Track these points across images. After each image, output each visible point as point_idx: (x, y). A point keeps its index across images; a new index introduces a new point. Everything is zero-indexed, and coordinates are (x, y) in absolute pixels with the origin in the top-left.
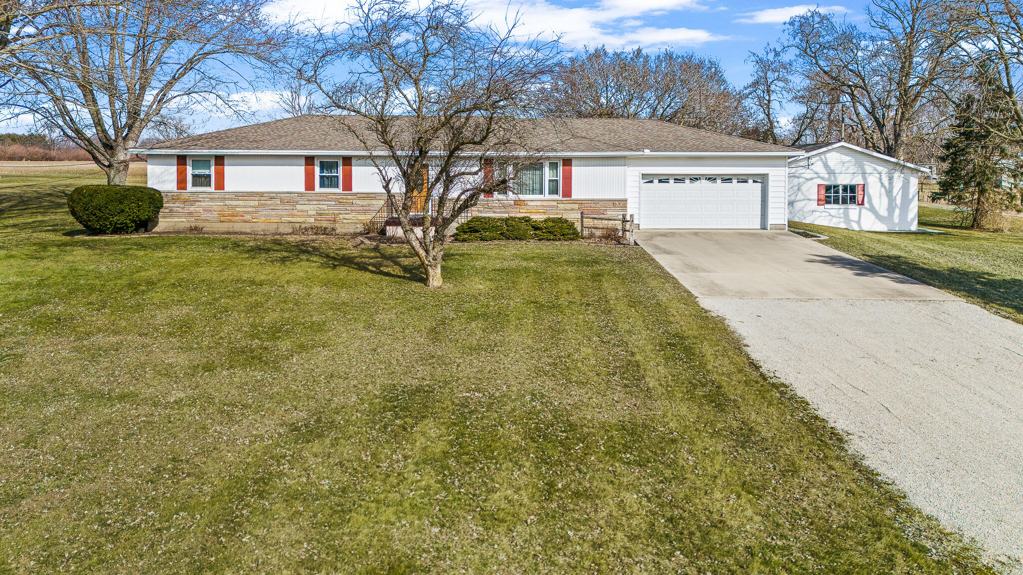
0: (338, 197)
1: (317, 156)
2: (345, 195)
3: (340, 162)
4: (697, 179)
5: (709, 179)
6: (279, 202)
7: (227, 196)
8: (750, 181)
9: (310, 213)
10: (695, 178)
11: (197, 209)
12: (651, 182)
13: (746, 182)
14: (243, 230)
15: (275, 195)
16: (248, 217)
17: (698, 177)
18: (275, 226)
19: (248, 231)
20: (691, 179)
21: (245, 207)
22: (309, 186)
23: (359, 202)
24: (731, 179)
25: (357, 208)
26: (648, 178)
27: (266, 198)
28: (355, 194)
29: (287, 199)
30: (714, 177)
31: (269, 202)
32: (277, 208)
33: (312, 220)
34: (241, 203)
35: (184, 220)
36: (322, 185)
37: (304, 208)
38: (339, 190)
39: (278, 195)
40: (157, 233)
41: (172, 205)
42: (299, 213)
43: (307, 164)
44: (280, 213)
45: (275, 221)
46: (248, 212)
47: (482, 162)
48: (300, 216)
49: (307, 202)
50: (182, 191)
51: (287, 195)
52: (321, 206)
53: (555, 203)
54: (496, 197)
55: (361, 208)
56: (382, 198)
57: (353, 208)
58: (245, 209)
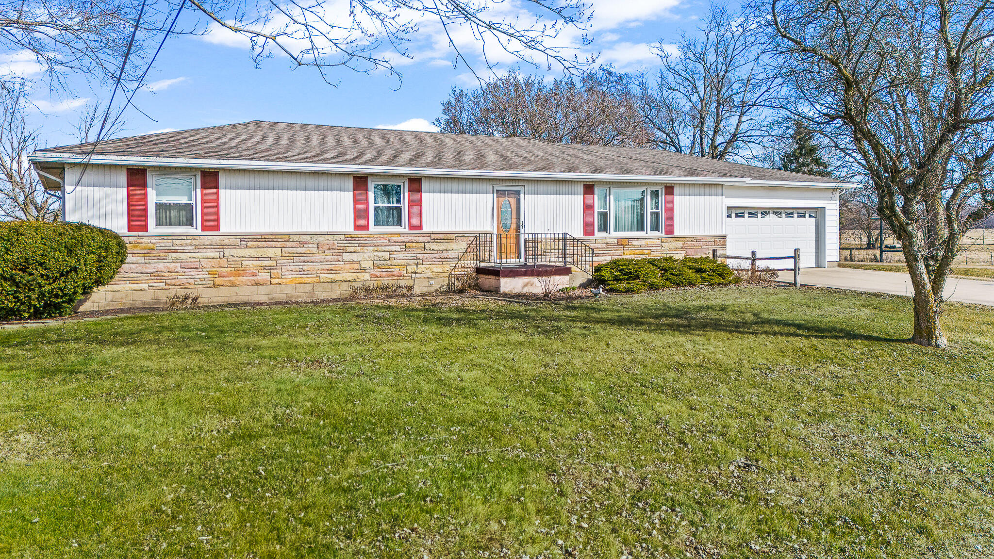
0: (402, 239)
1: (372, 174)
2: (414, 235)
3: (405, 187)
4: (766, 213)
5: (777, 212)
6: (316, 250)
7: (227, 242)
8: (808, 216)
9: (365, 265)
11: (172, 266)
13: (804, 216)
14: (256, 299)
15: (308, 238)
16: (264, 276)
17: (767, 210)
18: (309, 288)
19: (264, 299)
20: (761, 213)
21: (258, 259)
22: (360, 224)
23: (434, 246)
24: (793, 213)
25: (432, 256)
27: (294, 244)
28: (429, 235)
29: (327, 245)
30: (780, 211)
31: (300, 250)
32: (313, 258)
33: (367, 276)
34: (252, 252)
35: (145, 286)
36: (377, 222)
37: (355, 257)
38: (405, 229)
39: (315, 238)
40: (93, 313)
42: (347, 267)
43: (356, 189)
44: (317, 267)
45: (310, 280)
46: (263, 268)
47: (581, 189)
48: (347, 271)
49: (359, 249)
50: (141, 233)
51: (327, 237)
52: (379, 254)
53: (659, 242)
54: (598, 234)
55: (437, 255)
56: (465, 239)
57: (426, 256)
58: (259, 263)
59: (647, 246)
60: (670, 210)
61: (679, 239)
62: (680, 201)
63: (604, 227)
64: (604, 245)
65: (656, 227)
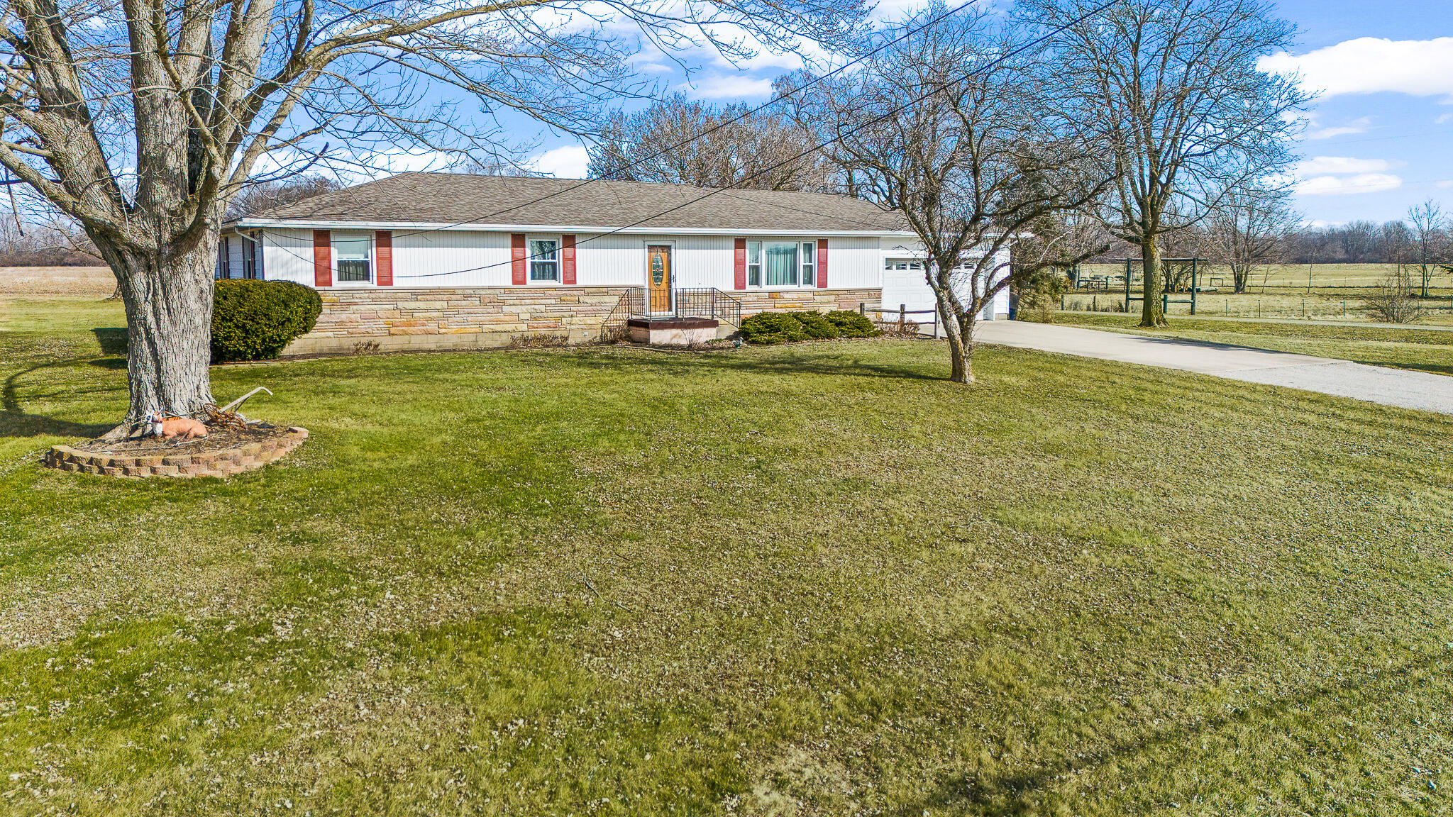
0: (557, 293)
1: (529, 232)
2: (569, 289)
3: (560, 243)
6: (478, 303)
7: (400, 295)
9: (522, 317)
11: (353, 316)
12: (891, 266)
14: (426, 347)
15: (471, 291)
16: (432, 326)
18: (472, 338)
19: (433, 347)
21: (427, 310)
22: (518, 280)
23: (588, 300)
25: (585, 308)
26: (890, 263)
27: (458, 297)
28: (582, 289)
29: (488, 298)
31: (464, 303)
32: (476, 310)
33: (525, 327)
34: (421, 305)
35: (331, 334)
36: (536, 276)
37: (513, 309)
38: (560, 283)
39: (477, 292)
40: (292, 357)
42: (507, 318)
43: (514, 246)
44: (479, 319)
45: (473, 330)
46: (431, 319)
47: (732, 243)
48: (507, 323)
49: (517, 302)
50: (327, 288)
51: (489, 291)
52: (536, 307)
53: (811, 295)
54: (749, 288)
55: (590, 308)
56: (617, 293)
57: (580, 309)
58: (428, 315)
59: (799, 299)
60: (823, 264)
61: (832, 292)
62: (835, 255)
63: (756, 281)
64: (755, 299)
65: (809, 281)
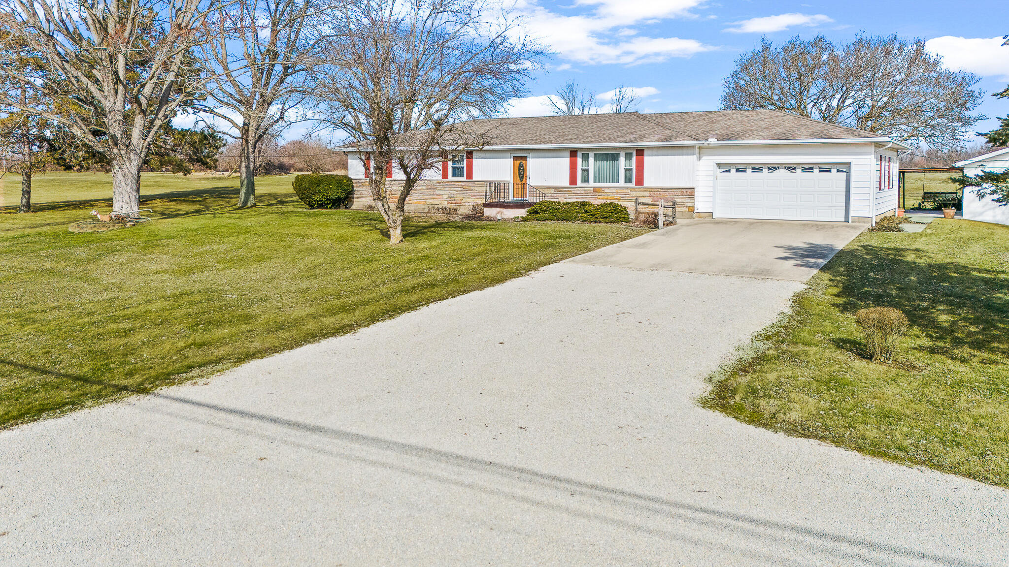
0: (463, 184)
1: (450, 149)
2: (467, 182)
3: (465, 156)
4: (775, 168)
5: (789, 168)
6: (425, 188)
7: (394, 183)
8: (834, 171)
9: (444, 197)
10: (773, 168)
12: (729, 171)
13: (829, 171)
15: (423, 182)
17: (777, 166)
20: (769, 168)
22: (445, 176)
24: (812, 169)
25: (476, 194)
26: (726, 168)
27: (417, 185)
28: (475, 182)
29: (431, 186)
30: (794, 166)
32: (423, 192)
33: (446, 203)
36: (454, 175)
38: (464, 179)
39: (425, 182)
41: (362, 189)
42: (438, 197)
44: (425, 197)
45: (422, 203)
47: (568, 154)
48: (438, 199)
49: (443, 188)
50: (367, 178)
51: (430, 182)
52: (451, 191)
54: (580, 184)
56: (493, 185)
57: (473, 194)
60: (640, 167)
61: (646, 189)
62: (649, 160)
63: (585, 180)
64: (583, 192)
65: (628, 180)
